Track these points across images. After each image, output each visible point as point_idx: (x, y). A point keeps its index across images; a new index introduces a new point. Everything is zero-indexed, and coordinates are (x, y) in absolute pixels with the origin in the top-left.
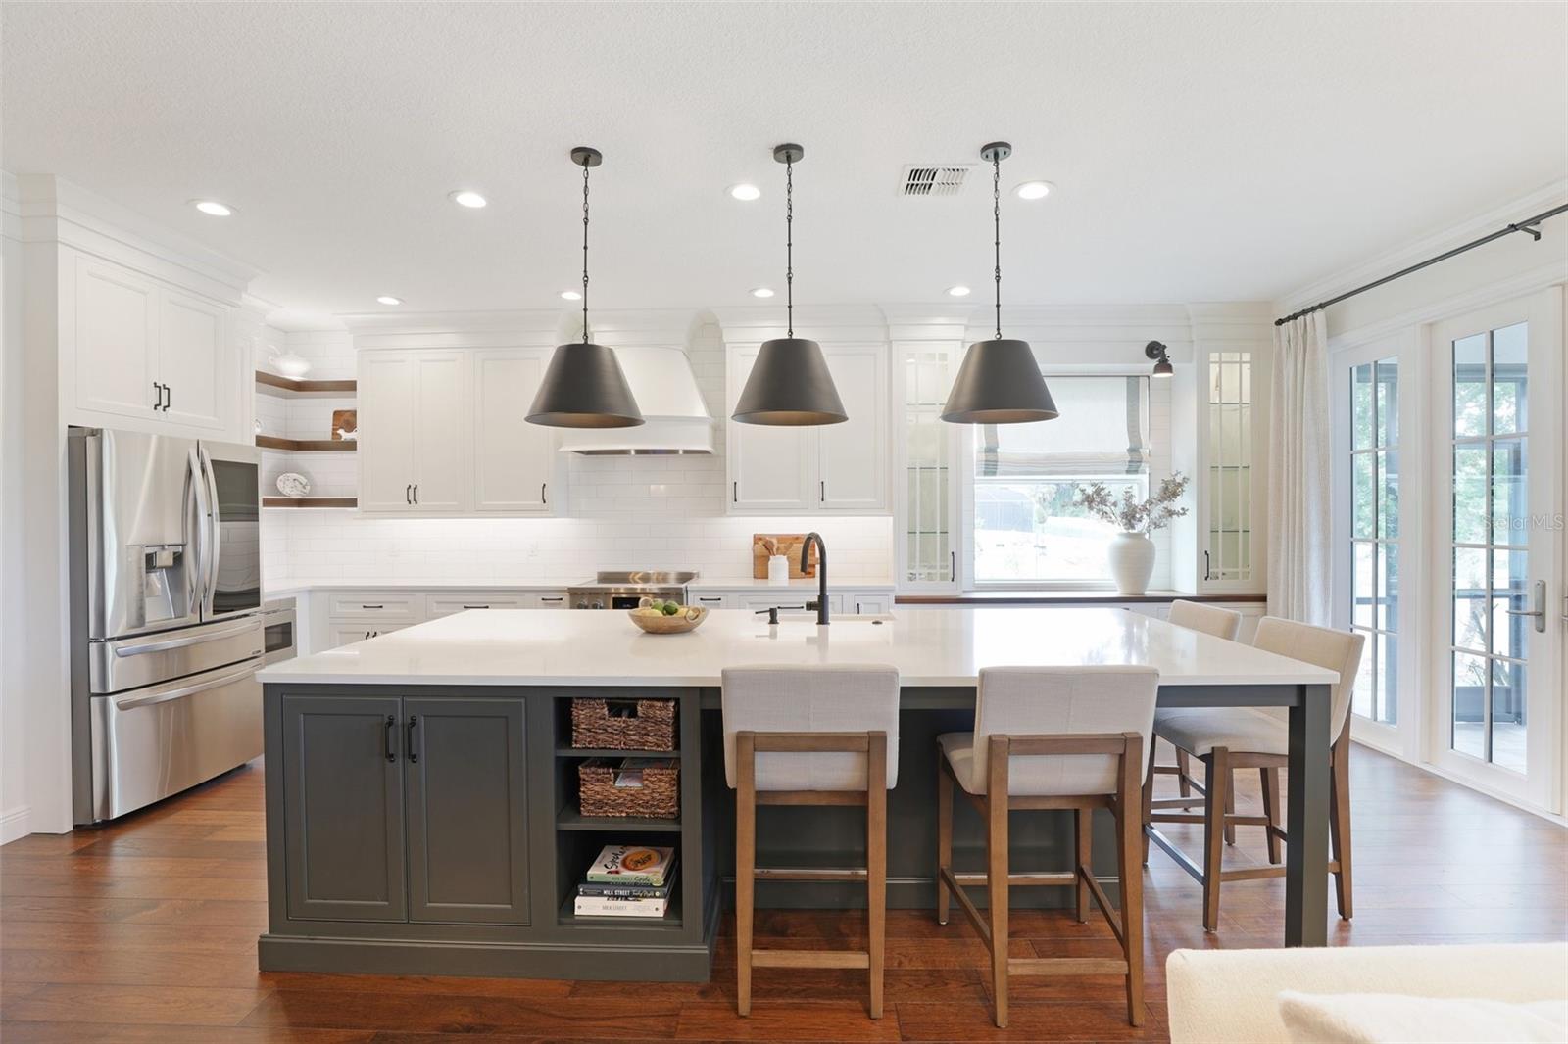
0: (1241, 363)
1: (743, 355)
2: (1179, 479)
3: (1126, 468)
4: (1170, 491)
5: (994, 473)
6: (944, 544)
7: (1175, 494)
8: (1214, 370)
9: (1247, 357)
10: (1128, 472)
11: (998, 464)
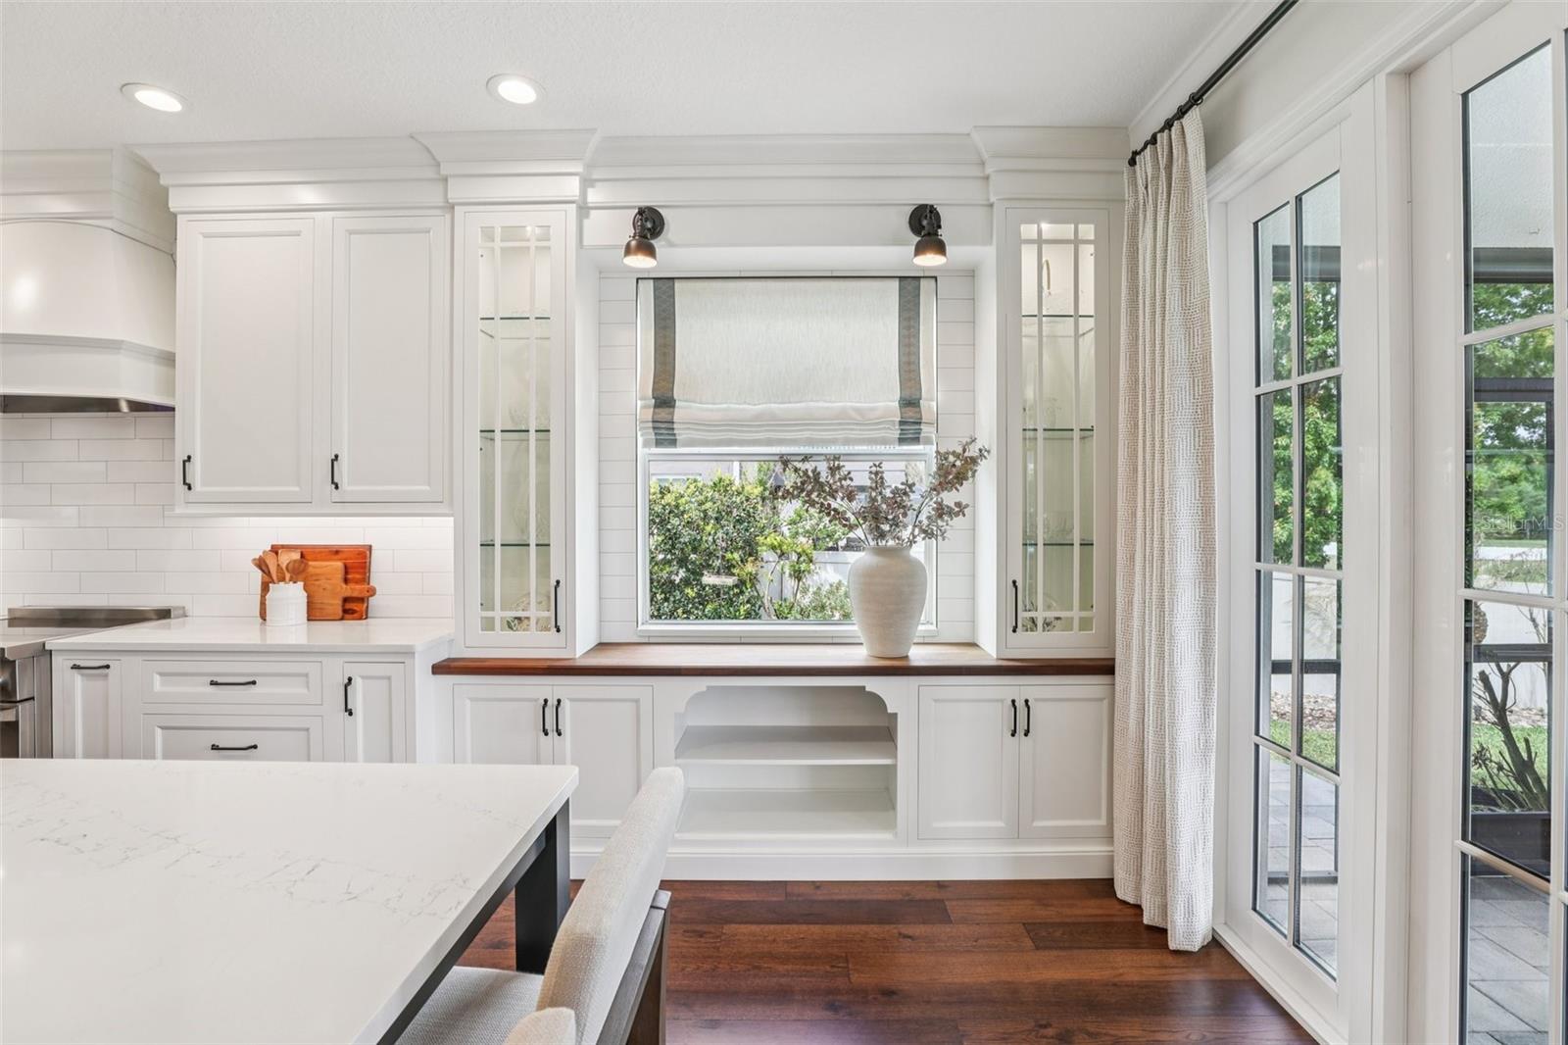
0: (1077, 242)
1: (206, 236)
2: (972, 452)
3: (896, 434)
4: (955, 472)
5: (673, 443)
6: (544, 569)
7: (961, 478)
8: (1029, 257)
9: (1088, 231)
10: (902, 441)
11: (675, 426)
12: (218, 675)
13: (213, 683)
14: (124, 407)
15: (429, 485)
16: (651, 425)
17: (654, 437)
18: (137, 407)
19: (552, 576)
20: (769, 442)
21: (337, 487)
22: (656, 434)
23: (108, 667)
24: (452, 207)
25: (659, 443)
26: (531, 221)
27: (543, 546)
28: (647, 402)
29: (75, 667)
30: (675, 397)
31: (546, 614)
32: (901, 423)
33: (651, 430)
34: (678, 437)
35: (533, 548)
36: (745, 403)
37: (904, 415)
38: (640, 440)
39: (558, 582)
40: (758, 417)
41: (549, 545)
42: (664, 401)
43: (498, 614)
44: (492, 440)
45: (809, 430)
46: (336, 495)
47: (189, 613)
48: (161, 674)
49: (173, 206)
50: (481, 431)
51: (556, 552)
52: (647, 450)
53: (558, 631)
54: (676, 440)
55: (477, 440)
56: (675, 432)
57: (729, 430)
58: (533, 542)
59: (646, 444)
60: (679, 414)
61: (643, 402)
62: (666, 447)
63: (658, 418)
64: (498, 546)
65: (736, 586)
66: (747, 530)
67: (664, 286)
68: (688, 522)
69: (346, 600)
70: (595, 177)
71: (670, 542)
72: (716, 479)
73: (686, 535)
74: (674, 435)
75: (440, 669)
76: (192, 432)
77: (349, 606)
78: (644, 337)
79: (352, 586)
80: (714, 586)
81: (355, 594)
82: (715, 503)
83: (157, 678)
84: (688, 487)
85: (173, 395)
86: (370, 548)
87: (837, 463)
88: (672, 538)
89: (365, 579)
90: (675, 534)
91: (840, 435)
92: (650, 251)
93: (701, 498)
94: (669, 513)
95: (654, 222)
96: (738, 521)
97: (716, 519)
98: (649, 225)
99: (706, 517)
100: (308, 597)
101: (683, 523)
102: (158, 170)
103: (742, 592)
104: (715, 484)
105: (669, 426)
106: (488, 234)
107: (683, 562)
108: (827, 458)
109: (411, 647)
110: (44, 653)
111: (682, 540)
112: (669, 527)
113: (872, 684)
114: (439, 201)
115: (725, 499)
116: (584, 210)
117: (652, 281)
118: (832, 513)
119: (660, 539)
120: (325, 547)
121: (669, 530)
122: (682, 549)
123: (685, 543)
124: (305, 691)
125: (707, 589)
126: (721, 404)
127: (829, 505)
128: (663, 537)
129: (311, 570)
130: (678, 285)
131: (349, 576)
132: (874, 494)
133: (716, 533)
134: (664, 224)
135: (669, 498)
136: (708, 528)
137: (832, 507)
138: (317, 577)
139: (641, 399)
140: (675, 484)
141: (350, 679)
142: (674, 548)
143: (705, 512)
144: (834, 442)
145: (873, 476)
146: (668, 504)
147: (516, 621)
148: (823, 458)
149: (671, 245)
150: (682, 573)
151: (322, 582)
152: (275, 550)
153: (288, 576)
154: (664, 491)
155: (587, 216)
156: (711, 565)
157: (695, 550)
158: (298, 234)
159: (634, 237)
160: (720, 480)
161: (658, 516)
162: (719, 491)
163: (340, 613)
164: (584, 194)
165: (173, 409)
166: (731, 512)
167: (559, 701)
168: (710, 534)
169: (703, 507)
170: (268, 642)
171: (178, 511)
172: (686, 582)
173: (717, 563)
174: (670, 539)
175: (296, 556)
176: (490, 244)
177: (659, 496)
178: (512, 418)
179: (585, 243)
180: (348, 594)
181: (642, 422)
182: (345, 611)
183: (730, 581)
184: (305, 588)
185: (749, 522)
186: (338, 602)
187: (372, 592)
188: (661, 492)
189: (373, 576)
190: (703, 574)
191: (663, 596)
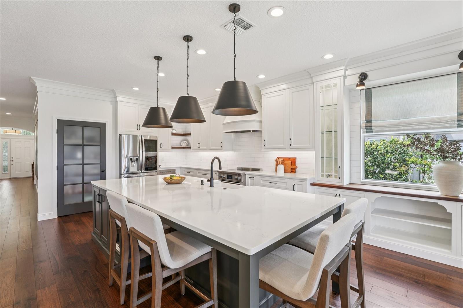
1: (267, 98)
3: (456, 125)
6: (336, 164)
10: (458, 127)
11: (372, 127)
12: (271, 181)
13: (270, 182)
14: (251, 131)
15: (309, 144)
16: (365, 127)
17: (366, 131)
18: (253, 131)
19: (338, 165)
20: (404, 130)
21: (291, 145)
22: (366, 130)
23: (254, 178)
24: (314, 83)
25: (367, 132)
26: (332, 82)
27: (336, 158)
28: (364, 122)
29: (249, 177)
30: (372, 120)
31: (336, 174)
32: (458, 121)
33: (365, 129)
34: (373, 130)
35: (333, 159)
36: (395, 119)
37: (459, 118)
38: (362, 132)
39: (339, 167)
40: (399, 123)
41: (337, 158)
42: (369, 121)
43: (325, 174)
44: (323, 134)
45: (419, 126)
46: (291, 147)
47: (263, 170)
48: (262, 180)
49: (262, 94)
50: (321, 132)
51: (339, 160)
52: (364, 134)
53: (339, 178)
54: (372, 131)
55: (320, 134)
56: (372, 129)
57: (391, 127)
58: (333, 157)
59: (364, 133)
60: (374, 124)
61: (363, 122)
62: (370, 133)
63: (366, 126)
64: (325, 158)
65: (399, 175)
66: (403, 156)
67: (368, 91)
68: (380, 154)
69: (291, 169)
70: (348, 68)
71: (374, 160)
72: (391, 140)
73: (380, 158)
74: (372, 130)
75: (312, 184)
76: (265, 135)
77: (292, 170)
78: (362, 104)
79: (293, 166)
80: (390, 174)
81: (293, 168)
82: (391, 147)
83: (261, 181)
84: (381, 143)
85: (262, 129)
86: (296, 158)
87: (428, 135)
88: (375, 158)
89: (295, 165)
90: (376, 157)
91: (432, 126)
92: (363, 84)
93: (386, 146)
94: (374, 151)
95: (365, 76)
96: (400, 153)
97: (391, 153)
98: (363, 77)
99: (387, 152)
100: (285, 168)
101: (378, 154)
102: (259, 87)
103: (401, 177)
104: (391, 141)
105: (371, 127)
106: (322, 87)
107: (378, 166)
108: (425, 134)
109: (307, 179)
110: (245, 174)
111: (378, 159)
112: (374, 155)
113: (440, 202)
114: (311, 82)
115: (395, 146)
116: (345, 77)
117: (365, 90)
118: (426, 150)
119: (370, 159)
120: (287, 158)
121: (373, 156)
122: (378, 162)
123: (379, 160)
124: (286, 186)
125: (388, 175)
126: (387, 120)
127: (425, 148)
128: (371, 158)
129: (285, 162)
130: (372, 90)
131: (292, 164)
132: (442, 145)
133: (391, 157)
134: (367, 76)
135: (374, 146)
136: (388, 156)
137: (426, 148)
138: (286, 164)
139: (362, 121)
140: (375, 141)
141: (294, 184)
142: (375, 162)
143: (387, 150)
144: (429, 129)
145: (443, 139)
146: (374, 148)
147: (329, 176)
148: (423, 134)
149: (370, 81)
150: (378, 170)
151: (287, 165)
152: (278, 158)
153: (281, 163)
154: (372, 144)
155: (346, 78)
156: (389, 167)
157: (383, 163)
158: (283, 95)
159: (359, 82)
160: (393, 140)
161: (369, 152)
162: (392, 144)
163: (290, 171)
164: (345, 73)
165: (262, 131)
166: (397, 150)
167: (340, 195)
168: (389, 157)
169: (386, 149)
170: (277, 175)
171: (263, 150)
172: (380, 172)
173: (392, 167)
174: (374, 159)
175: (282, 159)
176: (322, 90)
177: (370, 145)
178: (328, 128)
179: (346, 85)
180: (292, 168)
181: (362, 127)
182: (291, 171)
183: (396, 173)
184: (284, 166)
185: (405, 154)
186: (290, 169)
187: (297, 167)
188: (371, 144)
189: (297, 164)
190: (386, 170)
191: (371, 177)
